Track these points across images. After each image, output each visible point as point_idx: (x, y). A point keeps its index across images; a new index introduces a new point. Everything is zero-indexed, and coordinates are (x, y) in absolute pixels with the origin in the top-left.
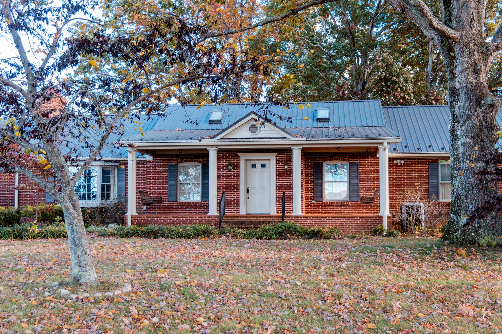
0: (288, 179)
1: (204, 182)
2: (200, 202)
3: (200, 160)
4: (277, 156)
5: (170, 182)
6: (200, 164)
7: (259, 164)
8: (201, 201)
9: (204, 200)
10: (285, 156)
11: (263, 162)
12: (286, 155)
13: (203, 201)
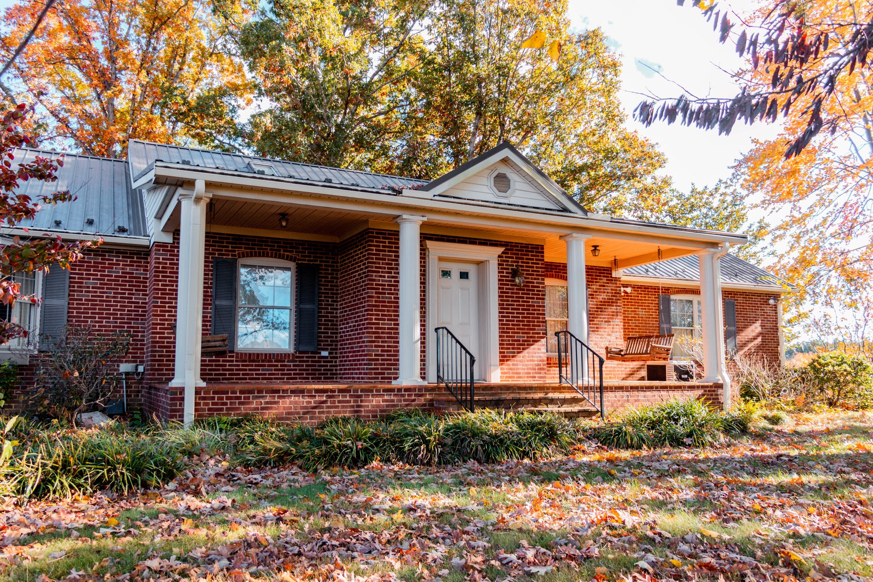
0: (520, 305)
1: (302, 306)
2: (293, 355)
3: (294, 254)
4: (499, 256)
5: (217, 303)
6: (292, 265)
7: (455, 269)
8: (292, 351)
9: (301, 349)
10: (513, 258)
11: (465, 268)
12: (515, 254)
13: (300, 352)
